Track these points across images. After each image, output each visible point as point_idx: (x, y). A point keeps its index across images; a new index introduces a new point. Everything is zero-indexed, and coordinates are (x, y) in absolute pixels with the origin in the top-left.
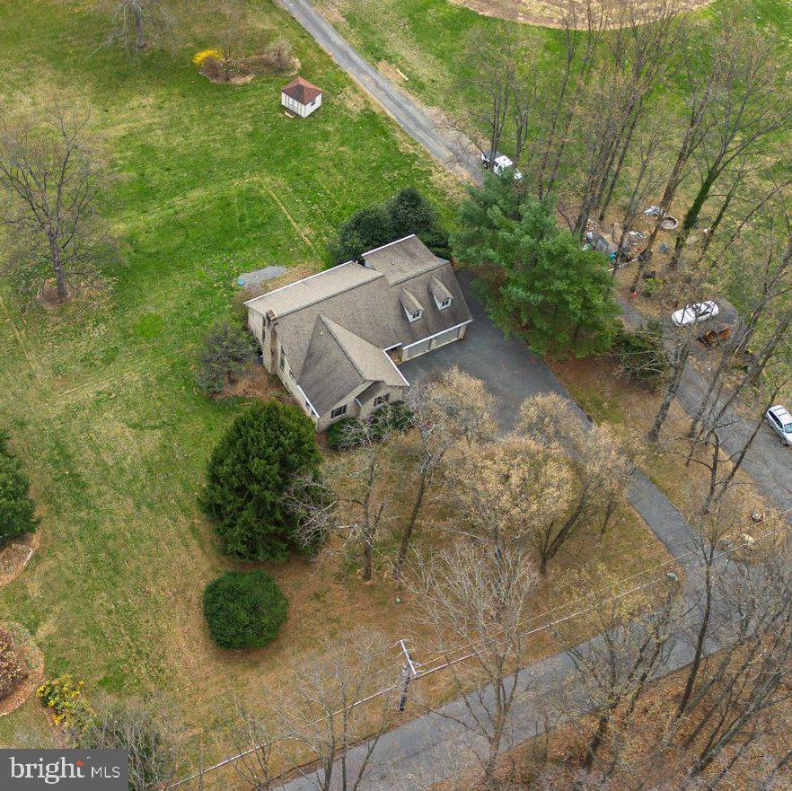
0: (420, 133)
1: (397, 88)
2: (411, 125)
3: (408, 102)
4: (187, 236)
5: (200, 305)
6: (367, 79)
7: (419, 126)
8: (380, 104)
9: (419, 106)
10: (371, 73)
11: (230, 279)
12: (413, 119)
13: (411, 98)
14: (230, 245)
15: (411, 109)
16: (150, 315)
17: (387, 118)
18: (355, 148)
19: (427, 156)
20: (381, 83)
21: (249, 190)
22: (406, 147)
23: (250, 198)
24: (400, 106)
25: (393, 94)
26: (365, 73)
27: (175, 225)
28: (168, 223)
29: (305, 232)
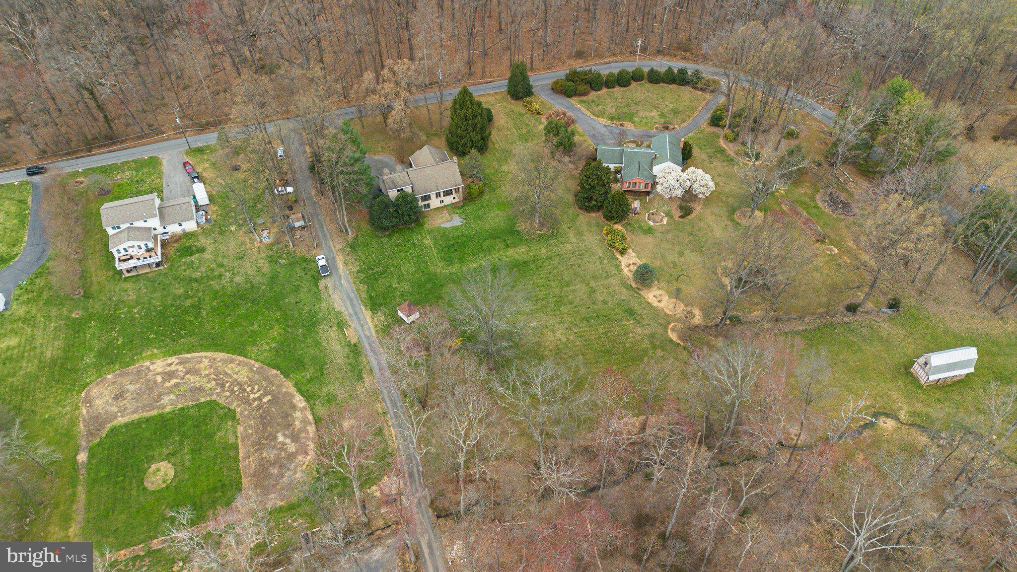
0: (352, 295)
1: (353, 325)
2: (355, 301)
3: (350, 315)
4: (481, 244)
5: (480, 213)
6: (367, 333)
7: (351, 300)
8: (367, 314)
9: (346, 312)
10: (363, 336)
11: (466, 223)
12: (352, 305)
13: (347, 318)
14: (463, 238)
15: (351, 311)
16: (501, 211)
17: (366, 306)
18: (390, 286)
19: (354, 283)
20: (360, 329)
21: (448, 266)
22: (364, 288)
23: (450, 262)
24: (356, 313)
25: (356, 321)
26: (366, 336)
27: (487, 251)
28: (489, 252)
29: (428, 242)
